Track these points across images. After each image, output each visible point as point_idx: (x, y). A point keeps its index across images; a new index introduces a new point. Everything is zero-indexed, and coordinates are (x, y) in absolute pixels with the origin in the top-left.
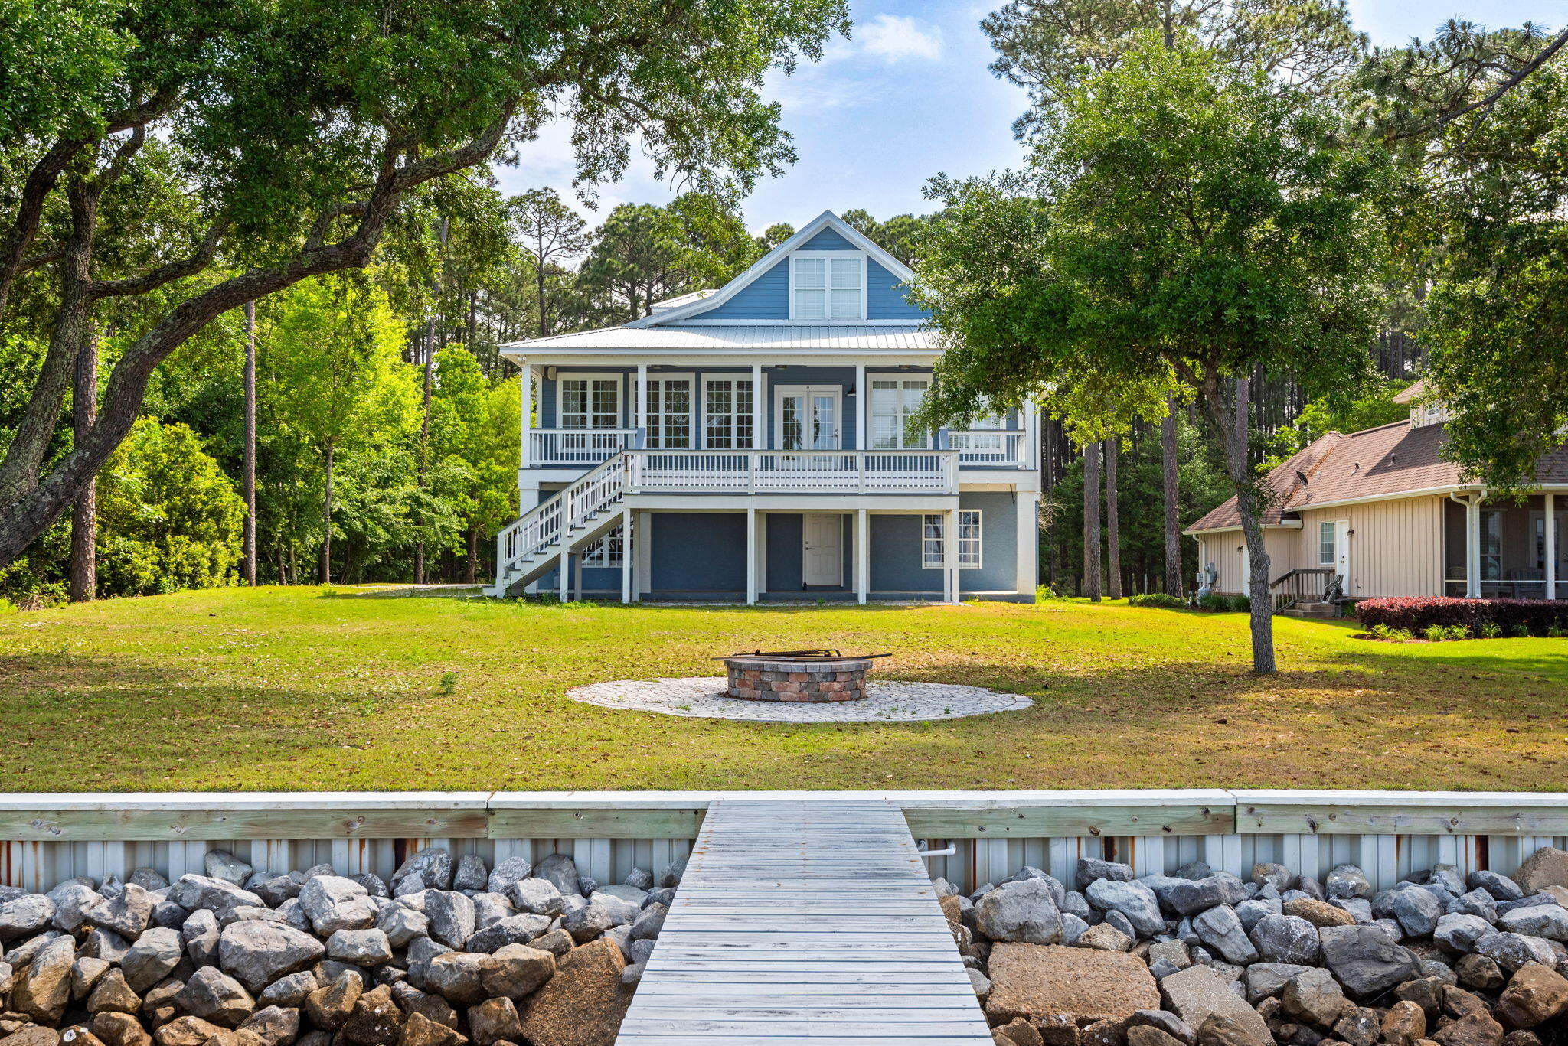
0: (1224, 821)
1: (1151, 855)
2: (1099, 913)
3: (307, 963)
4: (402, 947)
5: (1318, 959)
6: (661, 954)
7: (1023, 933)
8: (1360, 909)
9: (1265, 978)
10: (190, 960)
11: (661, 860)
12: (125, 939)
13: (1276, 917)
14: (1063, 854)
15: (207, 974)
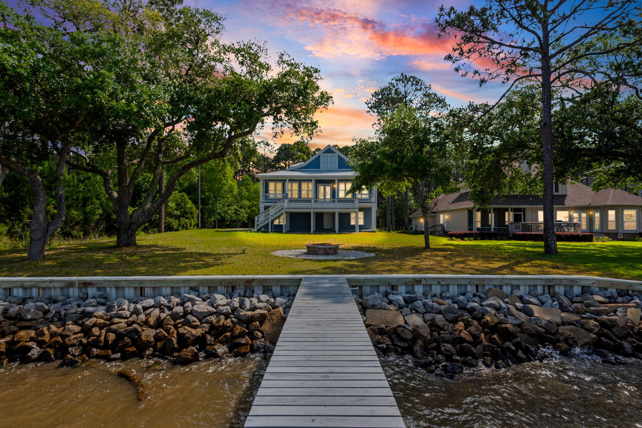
0: (418, 281)
1: (402, 289)
2: (390, 302)
3: (212, 314)
4: (234, 310)
5: (440, 312)
6: (292, 311)
7: (373, 307)
8: (449, 301)
9: (428, 317)
10: (186, 313)
11: (292, 290)
12: (170, 309)
13: (430, 303)
14: (382, 289)
15: (190, 317)
